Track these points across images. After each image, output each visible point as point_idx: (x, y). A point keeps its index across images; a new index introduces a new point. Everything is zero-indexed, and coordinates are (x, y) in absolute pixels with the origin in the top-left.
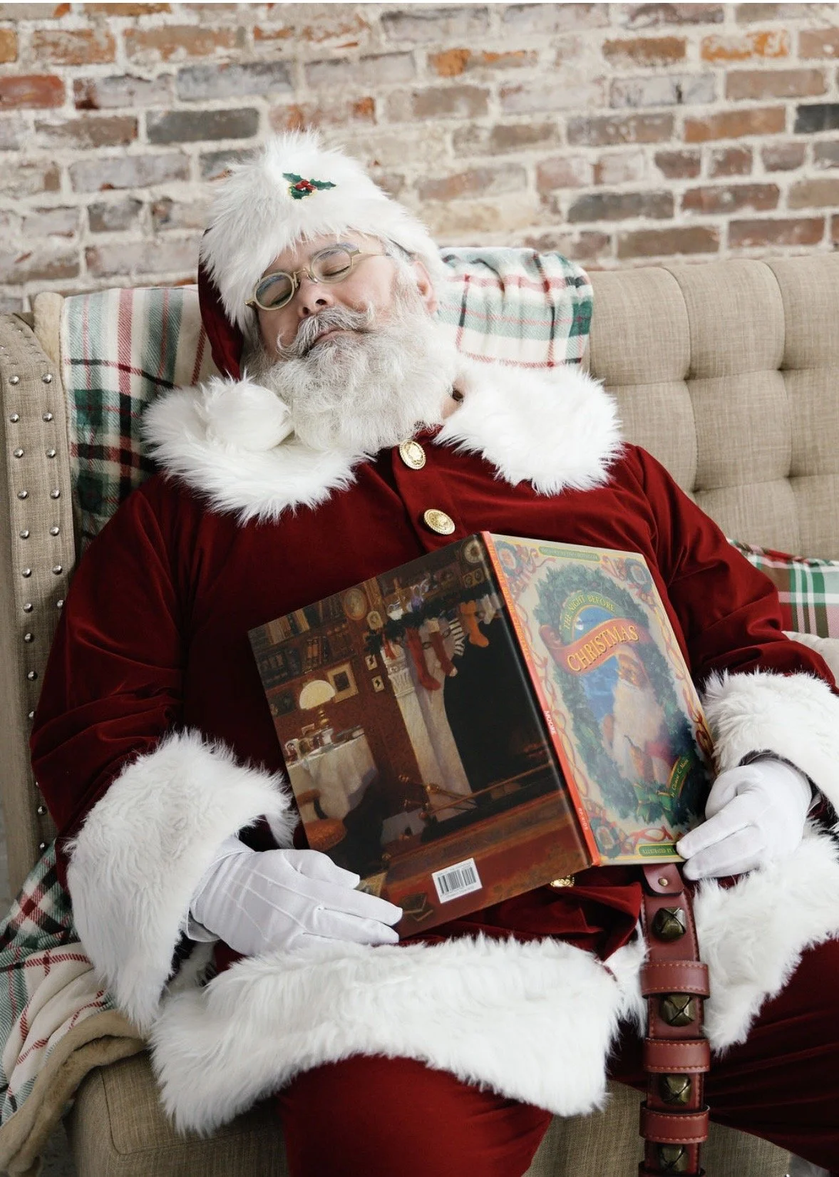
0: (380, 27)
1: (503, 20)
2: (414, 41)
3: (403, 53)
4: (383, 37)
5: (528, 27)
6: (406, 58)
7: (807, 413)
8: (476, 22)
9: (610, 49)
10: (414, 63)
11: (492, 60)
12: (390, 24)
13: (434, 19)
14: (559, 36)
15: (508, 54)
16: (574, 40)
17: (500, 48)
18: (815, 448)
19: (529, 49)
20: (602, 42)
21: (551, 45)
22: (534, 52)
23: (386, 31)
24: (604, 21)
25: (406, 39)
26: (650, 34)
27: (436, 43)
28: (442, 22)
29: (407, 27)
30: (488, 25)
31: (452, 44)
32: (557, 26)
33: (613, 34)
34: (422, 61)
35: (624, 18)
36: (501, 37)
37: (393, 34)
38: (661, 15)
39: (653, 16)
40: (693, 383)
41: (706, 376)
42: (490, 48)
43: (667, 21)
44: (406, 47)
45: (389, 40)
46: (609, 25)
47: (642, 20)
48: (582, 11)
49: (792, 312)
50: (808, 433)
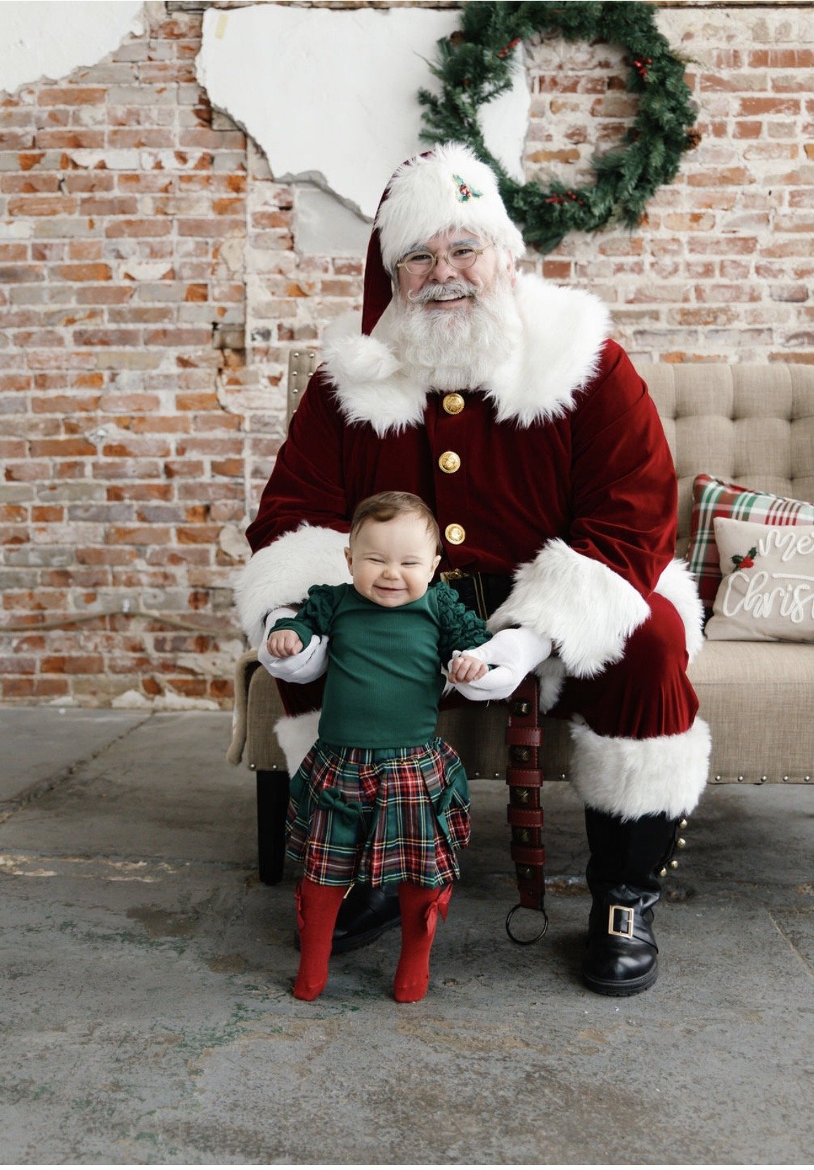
0: (632, 337)
1: (706, 337)
2: (652, 346)
3: (646, 353)
4: (634, 343)
5: (722, 342)
6: (647, 356)
7: (744, 440)
8: (690, 338)
9: (773, 357)
10: (651, 358)
11: (698, 359)
12: (638, 336)
13: (665, 335)
14: (740, 348)
15: (709, 356)
16: (750, 351)
17: (704, 353)
18: (748, 460)
19: (722, 354)
20: (768, 353)
21: (736, 353)
22: (726, 357)
23: (636, 340)
24: (769, 341)
25: (647, 345)
26: (799, 350)
27: (666, 348)
28: (669, 337)
29: (649, 339)
30: (697, 340)
31: (675, 349)
32: (739, 343)
33: (775, 349)
34: (656, 357)
35: (782, 340)
36: (705, 347)
37: (640, 341)
38: (806, 340)
39: (800, 340)
40: (679, 420)
41: (685, 416)
42: (698, 352)
43: (809, 343)
44: (648, 349)
45: (637, 344)
46: (772, 344)
47: (793, 342)
48: (755, 335)
49: (738, 386)
50: (744, 451)
